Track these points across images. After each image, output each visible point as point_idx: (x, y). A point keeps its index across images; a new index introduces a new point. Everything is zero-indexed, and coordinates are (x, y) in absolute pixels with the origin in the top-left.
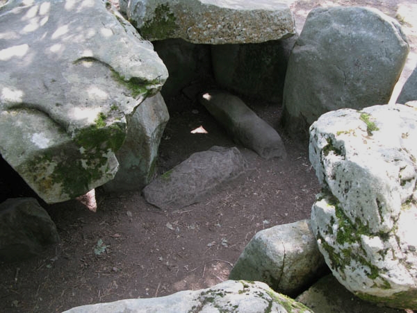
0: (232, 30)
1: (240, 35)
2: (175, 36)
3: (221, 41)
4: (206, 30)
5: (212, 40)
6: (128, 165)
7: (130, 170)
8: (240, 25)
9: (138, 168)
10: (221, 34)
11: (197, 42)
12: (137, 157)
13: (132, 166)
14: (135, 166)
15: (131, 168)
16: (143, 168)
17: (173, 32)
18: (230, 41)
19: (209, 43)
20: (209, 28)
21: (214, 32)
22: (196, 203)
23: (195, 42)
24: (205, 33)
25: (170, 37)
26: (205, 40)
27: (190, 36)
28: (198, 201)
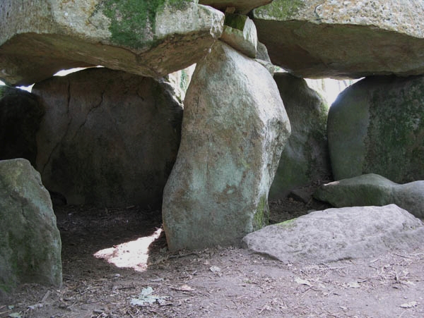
0: (378, 11)
1: (389, 19)
2: (299, 18)
3: (365, 21)
4: (342, 7)
5: (352, 19)
6: (220, 186)
7: (223, 197)
8: (388, 8)
9: (238, 192)
10: (363, 12)
11: (330, 21)
12: (238, 165)
13: (228, 187)
14: (234, 187)
15: (225, 191)
16: (246, 194)
17: (297, 10)
18: (377, 23)
19: (348, 22)
20: (346, 5)
21: (354, 10)
22: (349, 258)
23: (327, 22)
24: (340, 10)
25: (292, 18)
26: (342, 18)
27: (321, 16)
28: (353, 255)
